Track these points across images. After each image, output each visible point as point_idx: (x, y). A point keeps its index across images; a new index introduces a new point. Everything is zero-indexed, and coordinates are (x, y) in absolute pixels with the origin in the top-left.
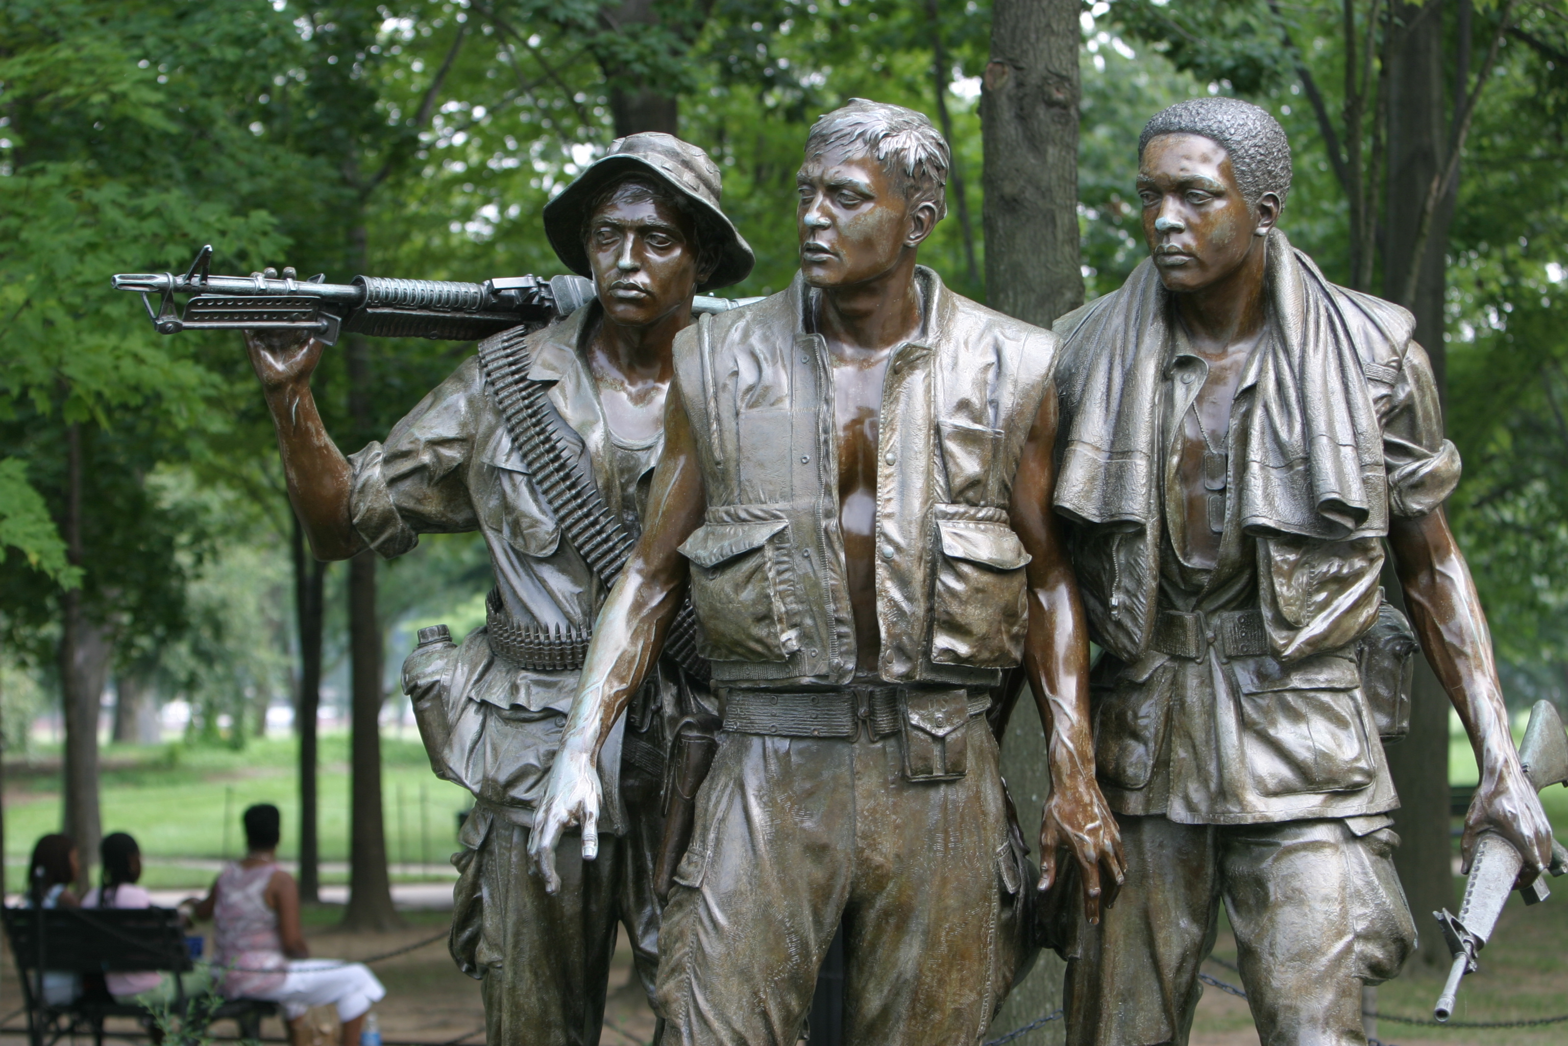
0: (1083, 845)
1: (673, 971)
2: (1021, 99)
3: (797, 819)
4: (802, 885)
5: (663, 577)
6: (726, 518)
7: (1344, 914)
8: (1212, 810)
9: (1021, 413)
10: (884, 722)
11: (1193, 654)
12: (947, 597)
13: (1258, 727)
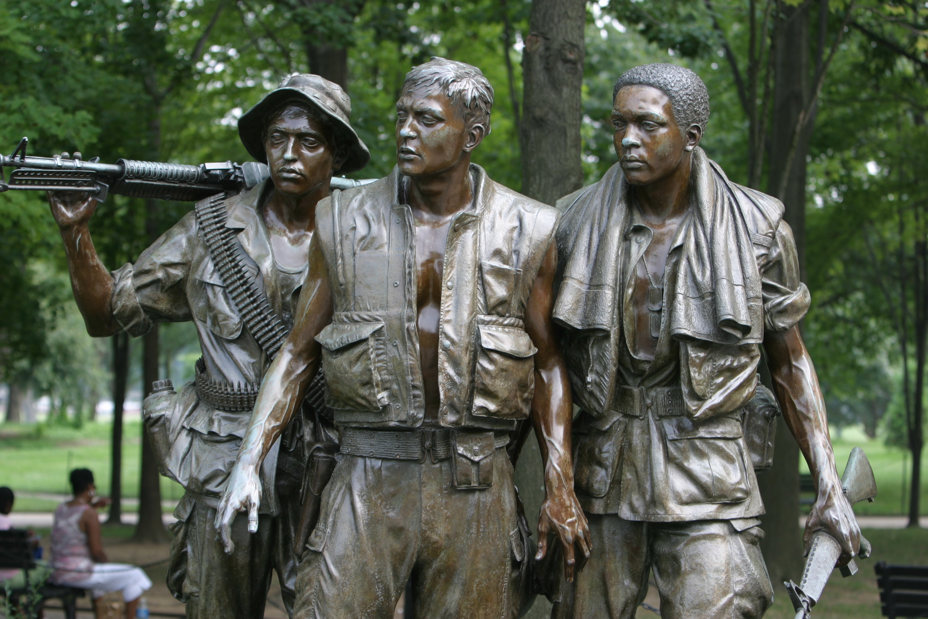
0: (565, 532)
1: (304, 604)
2: (547, 58)
3: (385, 511)
4: (387, 552)
5: (305, 355)
6: (345, 319)
7: (728, 580)
8: (646, 513)
9: (533, 259)
10: (441, 452)
11: (638, 413)
12: (483, 374)
13: (677, 461)
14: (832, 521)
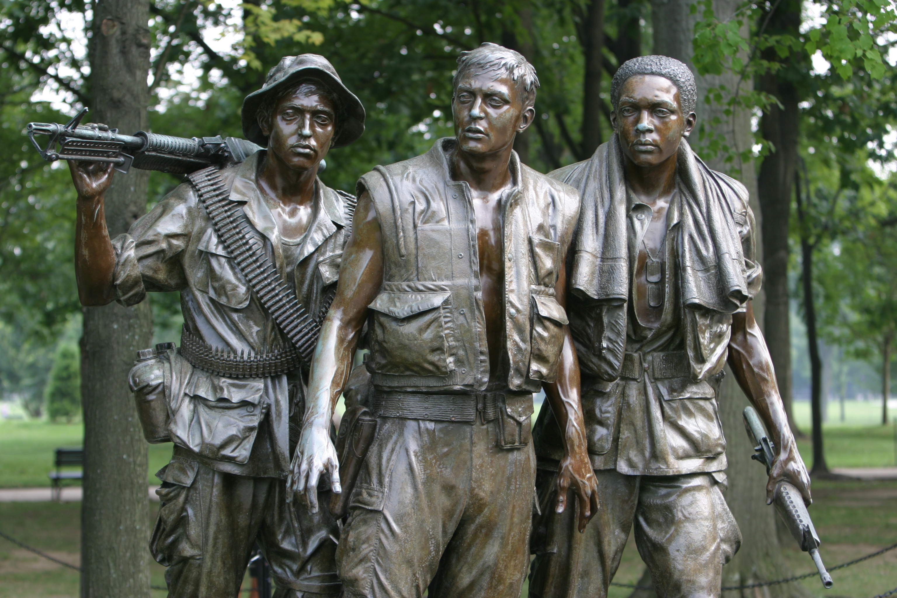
0: (585, 487)
2: (124, 42)
3: (439, 470)
4: (439, 509)
5: (353, 323)
7: (715, 527)
8: (647, 466)
10: (491, 413)
11: (637, 377)
12: (539, 340)
13: (672, 420)
14: (794, 472)
